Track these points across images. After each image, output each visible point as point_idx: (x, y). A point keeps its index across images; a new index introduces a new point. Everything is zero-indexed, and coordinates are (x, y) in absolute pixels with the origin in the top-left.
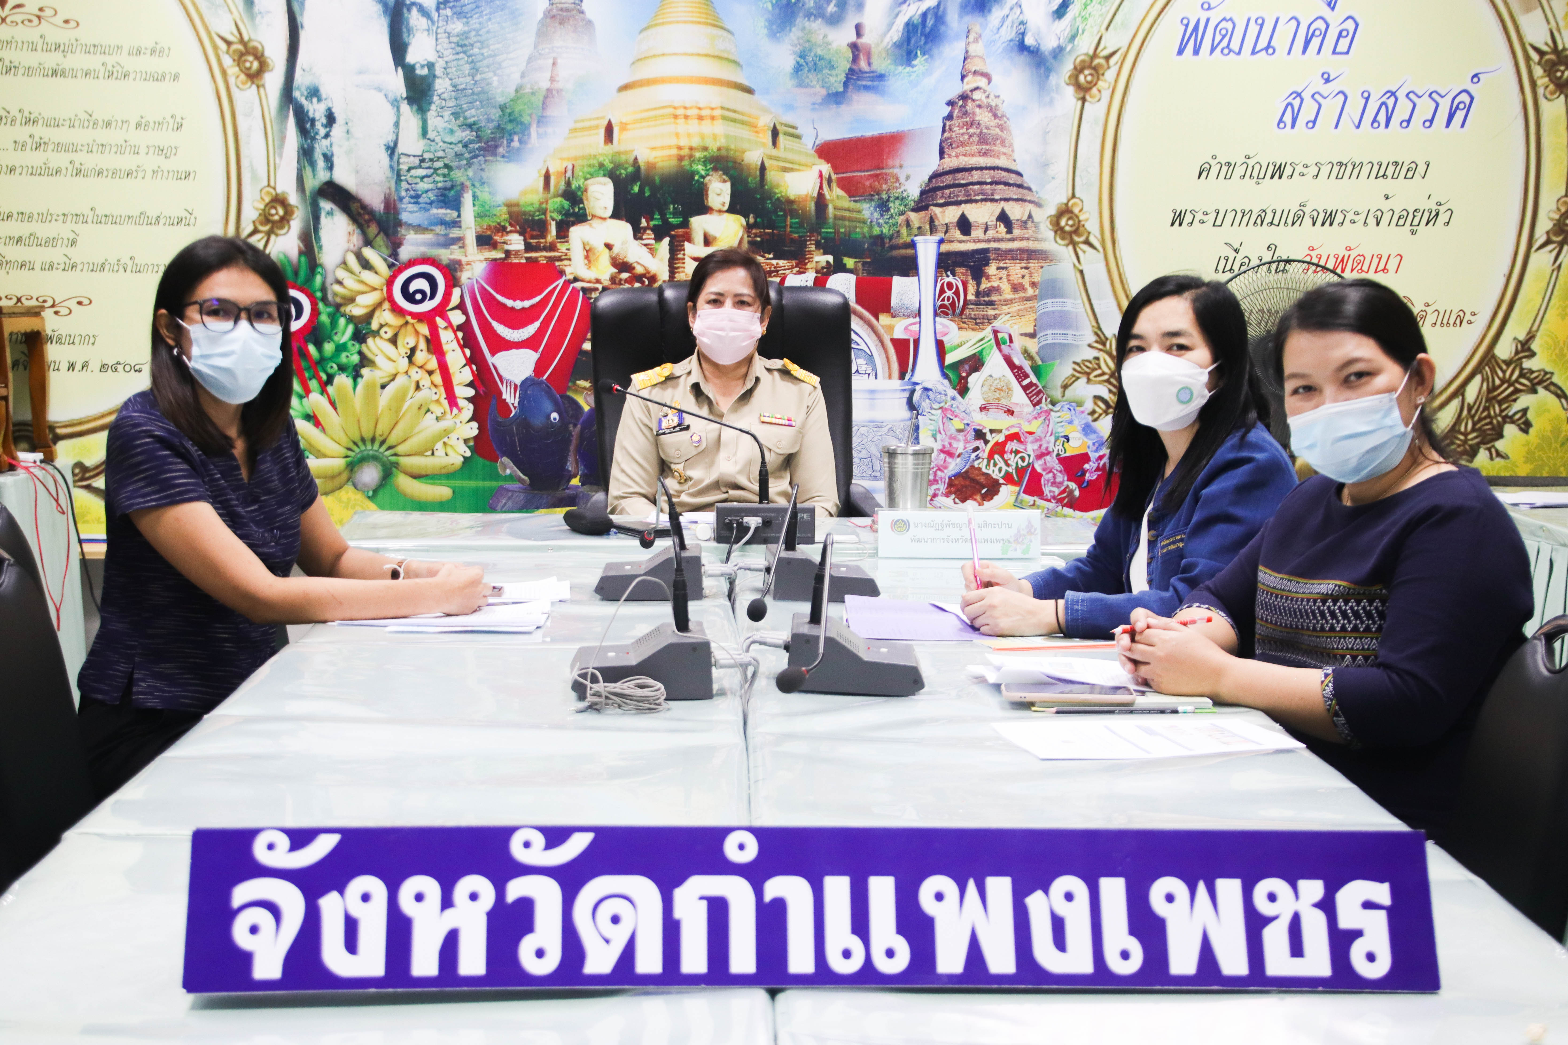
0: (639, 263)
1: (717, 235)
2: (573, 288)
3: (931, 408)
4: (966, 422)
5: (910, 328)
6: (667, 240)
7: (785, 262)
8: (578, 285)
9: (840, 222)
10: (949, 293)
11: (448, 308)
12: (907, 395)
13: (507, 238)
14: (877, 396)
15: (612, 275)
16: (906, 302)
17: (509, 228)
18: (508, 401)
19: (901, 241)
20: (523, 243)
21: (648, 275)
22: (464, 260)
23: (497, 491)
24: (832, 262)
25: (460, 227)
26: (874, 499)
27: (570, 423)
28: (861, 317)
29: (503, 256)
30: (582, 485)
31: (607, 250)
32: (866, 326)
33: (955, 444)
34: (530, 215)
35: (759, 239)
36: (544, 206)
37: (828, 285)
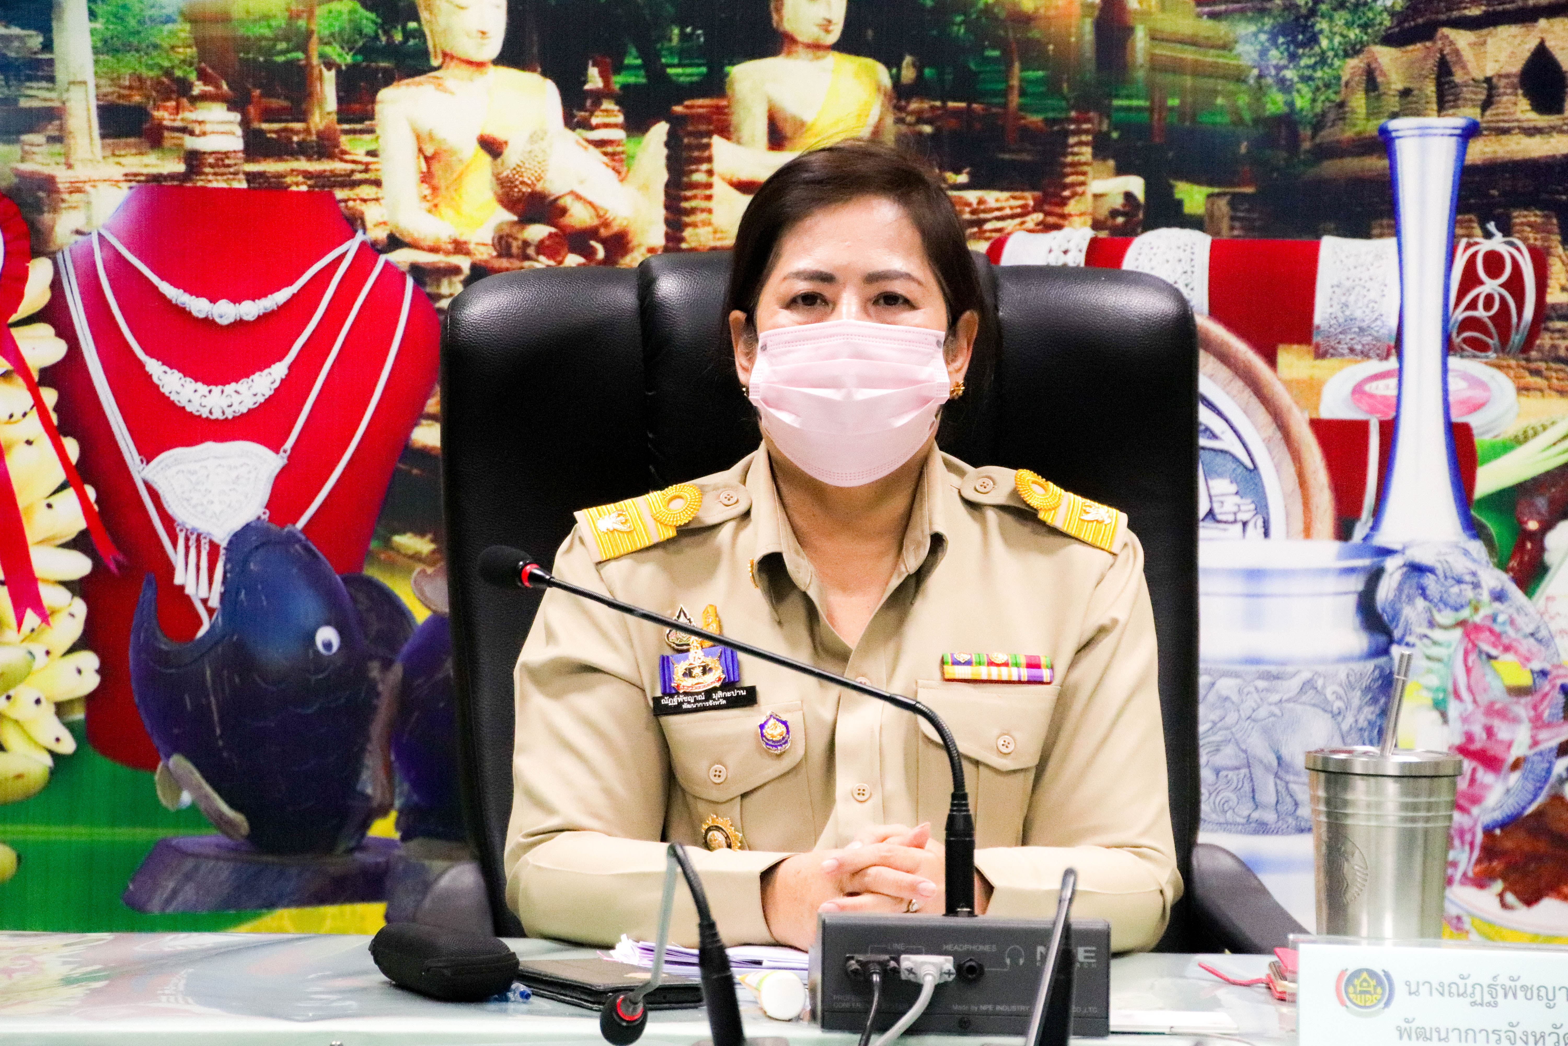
0: (578, 197)
1: (807, 116)
2: (387, 263)
3: (1432, 624)
4: (1537, 665)
5: (1370, 388)
6: (660, 130)
7: (1005, 195)
8: (401, 258)
9: (1170, 78)
10: (1491, 286)
11: (14, 318)
12: (1357, 584)
13: (190, 115)
14: (1270, 586)
15: (499, 227)
16: (1358, 314)
17: (199, 88)
18: (190, 590)
19: (1349, 133)
20: (239, 131)
21: (603, 232)
22: (63, 176)
23: (150, 857)
24: (1140, 195)
25: (51, 79)
26: (1262, 891)
27: (371, 658)
28: (1225, 357)
29: (180, 167)
30: (405, 838)
31: (486, 158)
32: (1239, 384)
33: (1503, 732)
34: (260, 50)
35: (927, 129)
36: (302, 23)
37: (1129, 262)
